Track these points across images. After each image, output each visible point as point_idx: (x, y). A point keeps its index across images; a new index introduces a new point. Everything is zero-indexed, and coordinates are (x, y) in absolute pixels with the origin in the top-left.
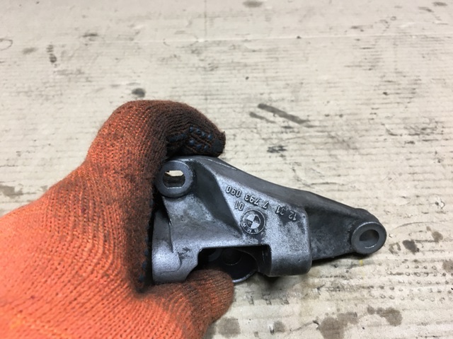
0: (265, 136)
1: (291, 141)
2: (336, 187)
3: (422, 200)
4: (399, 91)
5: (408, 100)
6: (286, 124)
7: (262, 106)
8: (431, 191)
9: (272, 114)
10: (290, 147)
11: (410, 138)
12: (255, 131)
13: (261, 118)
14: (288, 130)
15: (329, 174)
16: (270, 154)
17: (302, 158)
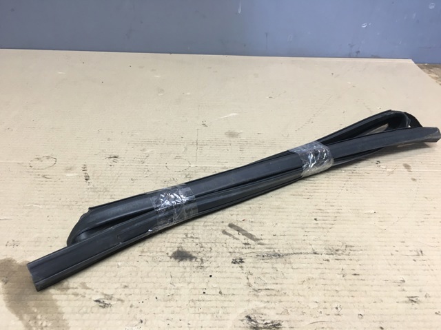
0: (231, 250)
1: (248, 255)
2: (274, 293)
3: (327, 305)
4: (325, 218)
5: (330, 226)
6: (246, 242)
7: (231, 226)
8: (334, 298)
9: (237, 232)
10: (247, 260)
11: (327, 257)
12: (225, 245)
13: (230, 235)
14: (247, 246)
15: (270, 282)
16: (233, 265)
17: (254, 269)
